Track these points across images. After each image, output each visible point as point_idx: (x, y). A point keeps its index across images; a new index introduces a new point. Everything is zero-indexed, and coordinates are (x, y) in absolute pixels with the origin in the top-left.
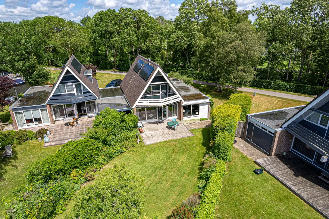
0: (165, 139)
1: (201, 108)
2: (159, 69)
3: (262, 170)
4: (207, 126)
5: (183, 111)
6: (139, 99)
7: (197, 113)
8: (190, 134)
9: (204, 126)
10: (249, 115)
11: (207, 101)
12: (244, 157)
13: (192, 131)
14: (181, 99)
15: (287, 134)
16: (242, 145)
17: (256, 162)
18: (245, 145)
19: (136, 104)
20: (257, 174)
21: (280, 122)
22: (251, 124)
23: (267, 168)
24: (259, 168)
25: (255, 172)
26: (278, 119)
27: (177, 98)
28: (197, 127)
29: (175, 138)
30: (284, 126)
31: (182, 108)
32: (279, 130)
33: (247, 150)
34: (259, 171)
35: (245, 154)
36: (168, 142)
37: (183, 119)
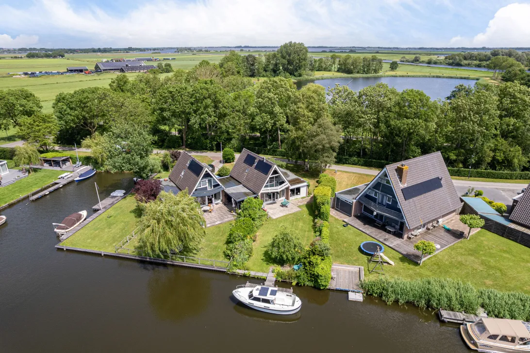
0: (285, 214)
1: (302, 190)
2: (275, 166)
3: (347, 224)
4: (308, 202)
5: (290, 193)
6: (263, 189)
7: (299, 193)
8: (298, 209)
9: (306, 203)
10: (336, 193)
11: (305, 184)
12: (336, 220)
13: (299, 207)
14: (289, 185)
15: (359, 203)
16: (334, 213)
17: (343, 221)
18: (336, 212)
19: (261, 191)
20: (345, 226)
21: (354, 196)
22: (338, 199)
23: (350, 223)
24: (345, 223)
25: (344, 226)
26: (354, 194)
27: (287, 185)
28: (301, 204)
29: (290, 213)
30: (357, 198)
31: (289, 191)
32: (354, 201)
33: (337, 215)
34: (346, 225)
35: (337, 217)
36: (287, 215)
37: (290, 199)
